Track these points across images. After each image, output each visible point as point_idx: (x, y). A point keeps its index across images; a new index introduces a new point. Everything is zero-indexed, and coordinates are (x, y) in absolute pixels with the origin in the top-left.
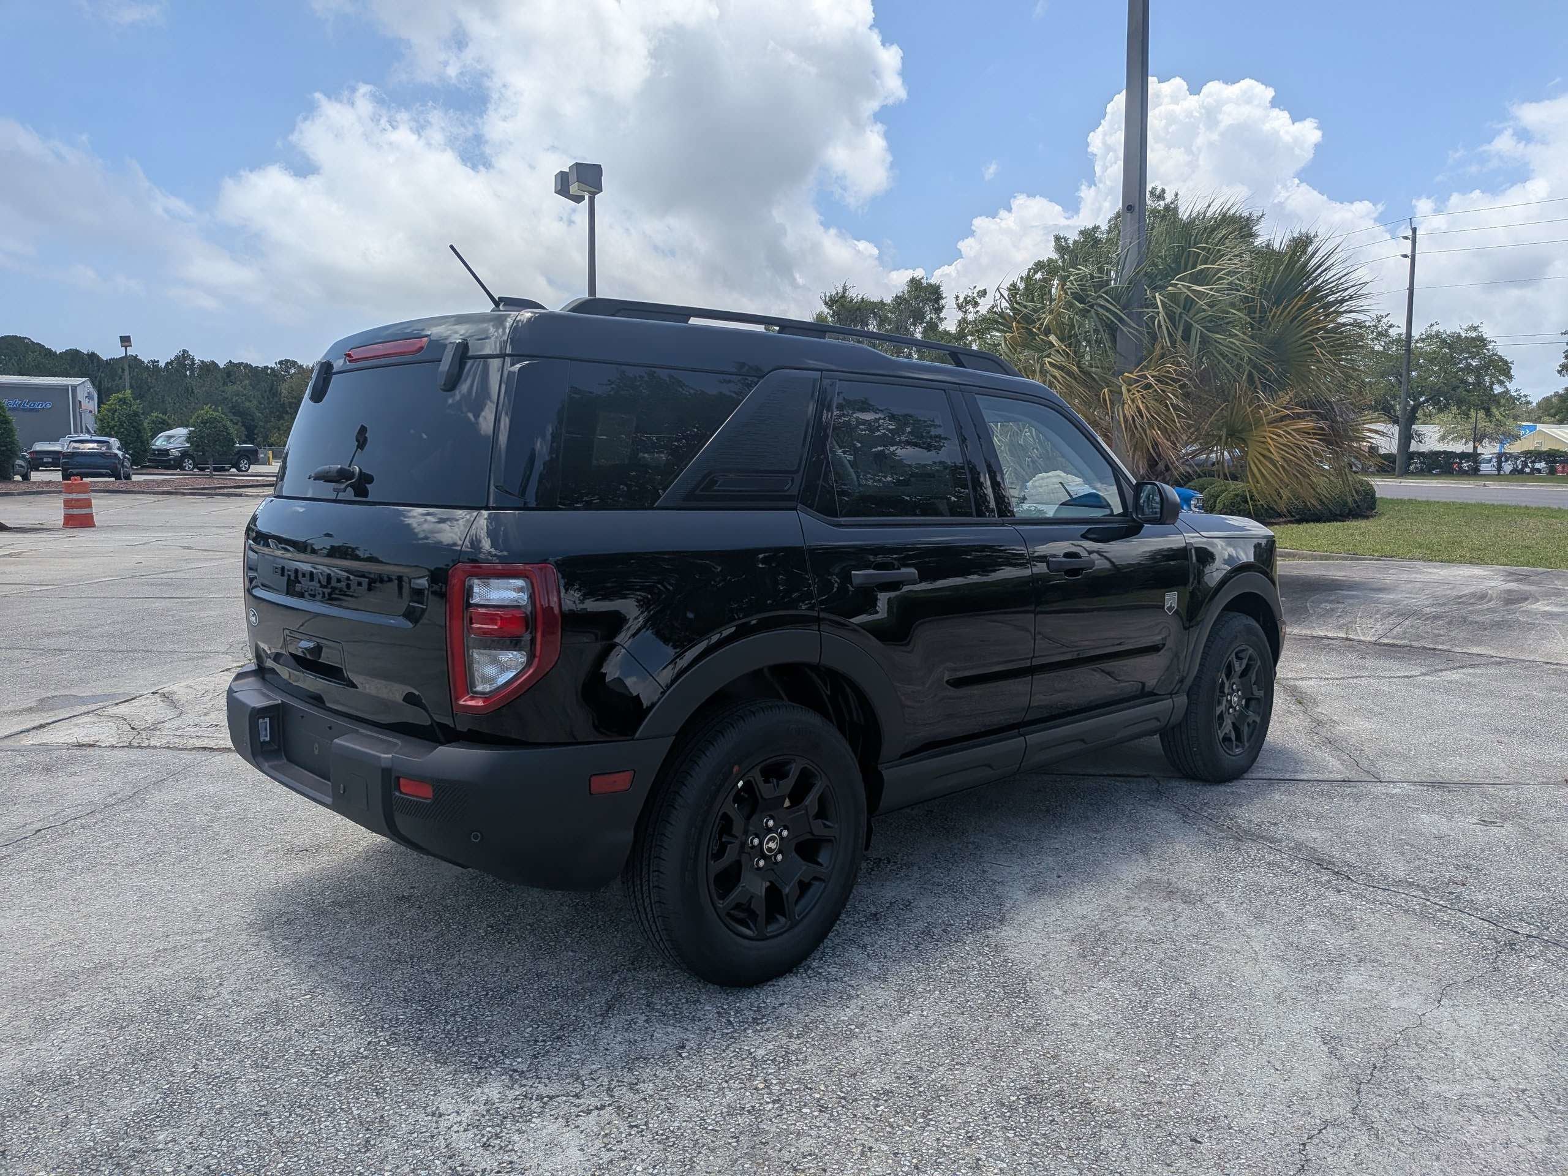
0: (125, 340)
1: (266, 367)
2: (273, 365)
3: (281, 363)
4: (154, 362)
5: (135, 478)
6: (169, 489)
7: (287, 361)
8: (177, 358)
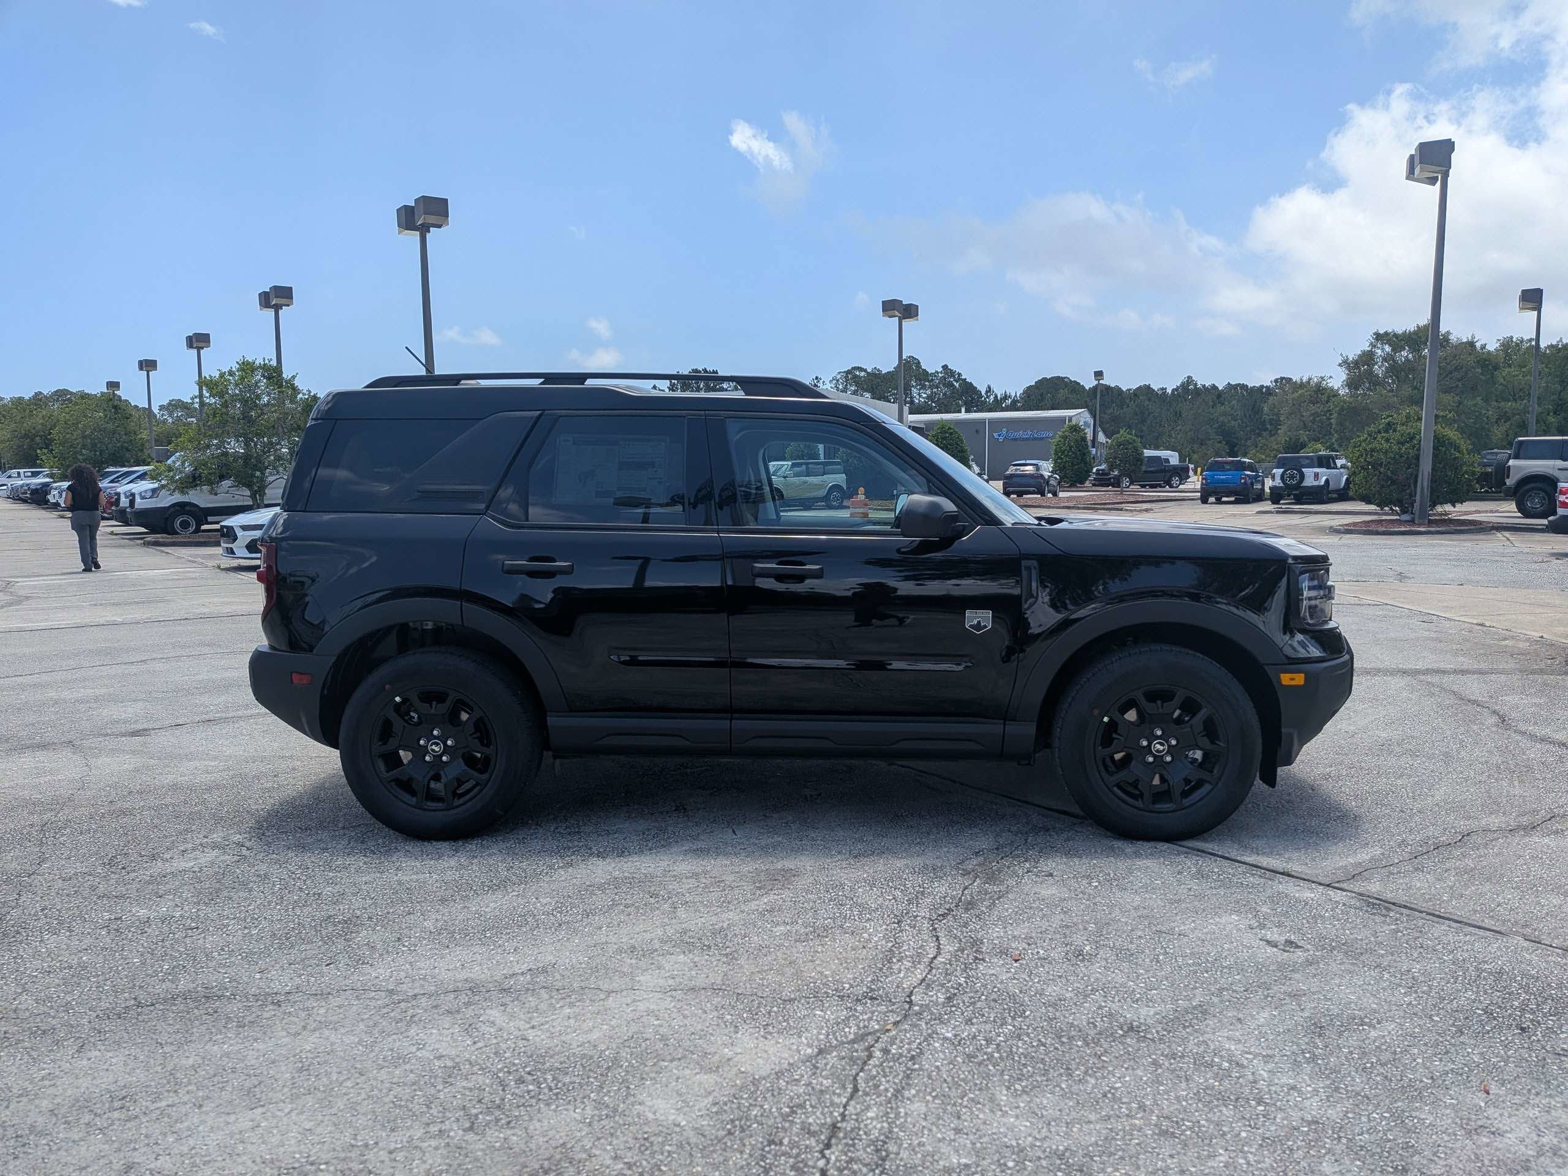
0: (1099, 374)
1: (1262, 386)
2: (1269, 384)
3: (1276, 381)
4: (1163, 389)
5: (1061, 495)
6: (1071, 504)
7: (1282, 379)
8: (1183, 384)
